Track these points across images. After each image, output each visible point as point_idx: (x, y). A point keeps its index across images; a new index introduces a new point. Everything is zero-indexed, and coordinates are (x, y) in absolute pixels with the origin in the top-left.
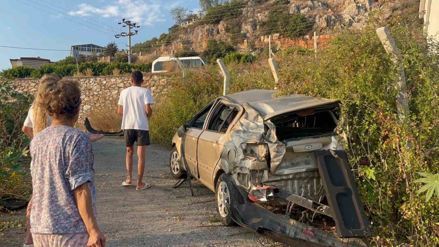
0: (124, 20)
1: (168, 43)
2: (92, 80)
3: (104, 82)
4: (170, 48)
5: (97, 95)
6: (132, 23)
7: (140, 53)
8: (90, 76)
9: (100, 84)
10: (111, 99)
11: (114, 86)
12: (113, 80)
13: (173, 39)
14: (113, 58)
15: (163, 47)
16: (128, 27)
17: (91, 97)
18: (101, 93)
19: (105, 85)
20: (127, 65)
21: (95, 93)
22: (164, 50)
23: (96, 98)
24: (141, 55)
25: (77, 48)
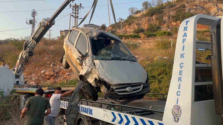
0: (120, 18)
4: (131, 27)
24: (118, 30)
25: (86, 26)
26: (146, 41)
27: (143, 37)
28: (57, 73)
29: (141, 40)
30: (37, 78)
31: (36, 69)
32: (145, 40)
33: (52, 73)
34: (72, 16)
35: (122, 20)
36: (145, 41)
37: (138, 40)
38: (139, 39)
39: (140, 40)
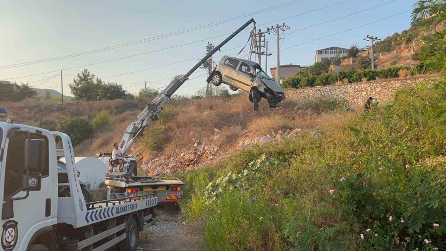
0: (368, 36)
1: (409, 41)
2: (349, 86)
3: (357, 87)
4: (411, 45)
5: (352, 96)
6: (374, 37)
7: (381, 53)
8: (347, 83)
9: (354, 89)
10: (362, 98)
11: (363, 89)
12: (363, 85)
13: (414, 37)
14: (355, 59)
15: (403, 45)
16: (371, 40)
17: (348, 97)
18: (355, 94)
19: (357, 89)
20: (371, 71)
21: (351, 95)
22: (404, 48)
23: (352, 98)
24: (382, 55)
25: (321, 52)
26: (410, 82)
27: (404, 75)
28: (200, 156)
29: (400, 81)
30: (174, 165)
31: (177, 151)
32: (407, 80)
33: (192, 157)
34: (254, 52)
35: (373, 39)
36: (407, 83)
37: (393, 82)
38: (395, 80)
39: (396, 82)
